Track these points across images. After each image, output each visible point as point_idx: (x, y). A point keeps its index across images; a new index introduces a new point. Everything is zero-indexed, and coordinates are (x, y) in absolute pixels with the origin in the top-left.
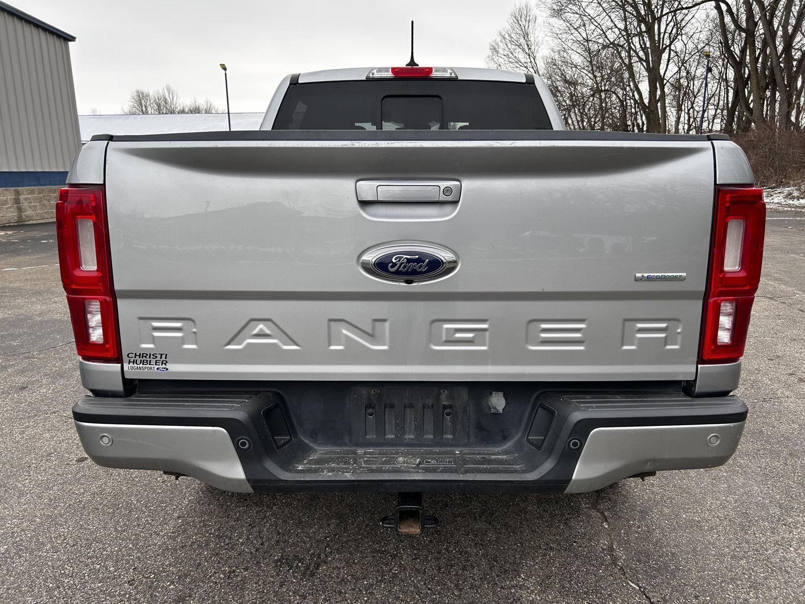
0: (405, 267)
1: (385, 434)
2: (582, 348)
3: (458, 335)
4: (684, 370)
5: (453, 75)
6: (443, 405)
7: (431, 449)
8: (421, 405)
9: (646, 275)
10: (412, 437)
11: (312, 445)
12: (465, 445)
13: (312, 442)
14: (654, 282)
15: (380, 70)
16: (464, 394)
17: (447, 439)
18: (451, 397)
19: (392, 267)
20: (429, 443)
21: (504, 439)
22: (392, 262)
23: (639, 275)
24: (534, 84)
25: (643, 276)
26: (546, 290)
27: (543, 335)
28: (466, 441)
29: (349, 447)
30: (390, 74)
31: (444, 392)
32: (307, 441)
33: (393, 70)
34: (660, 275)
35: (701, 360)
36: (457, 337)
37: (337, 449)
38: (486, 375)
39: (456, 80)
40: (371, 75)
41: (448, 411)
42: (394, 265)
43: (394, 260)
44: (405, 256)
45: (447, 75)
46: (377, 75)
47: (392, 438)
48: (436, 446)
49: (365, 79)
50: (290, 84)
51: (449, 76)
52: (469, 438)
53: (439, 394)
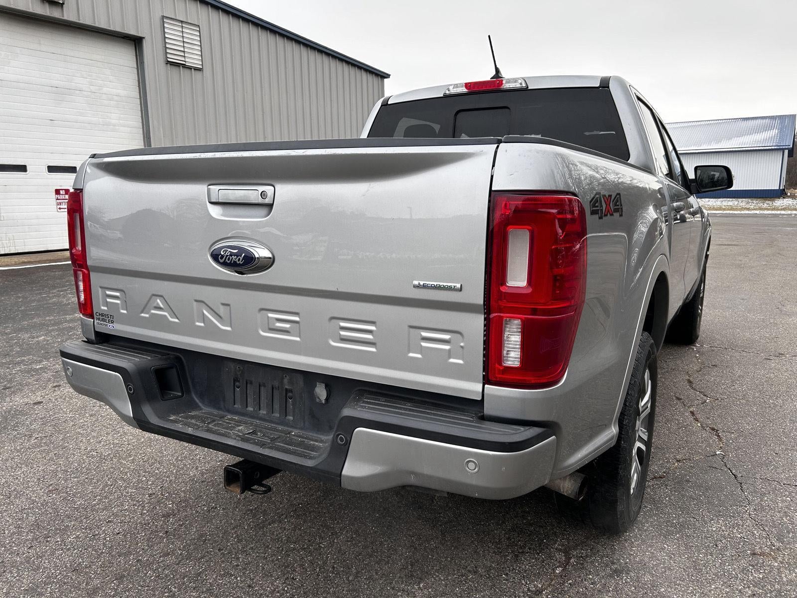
0: (229, 259)
1: (247, 407)
2: (373, 350)
3: (279, 325)
4: (472, 388)
5: (524, 85)
6: (286, 389)
7: (277, 426)
8: (270, 386)
9: (422, 283)
10: (265, 412)
11: (200, 404)
12: (302, 429)
13: (201, 402)
14: (429, 290)
15: (456, 86)
16: (301, 382)
17: (289, 420)
18: (291, 382)
19: (221, 258)
20: (276, 421)
21: (331, 430)
22: (221, 254)
23: (416, 283)
24: (608, 87)
25: (419, 284)
26: (340, 290)
27: (343, 333)
28: (302, 425)
29: (223, 411)
30: (464, 90)
31: (286, 376)
32: (197, 401)
33: (466, 84)
34: (435, 284)
35: (487, 380)
36: (277, 327)
37: (215, 412)
38: (299, 364)
39: (526, 90)
40: (447, 92)
41: (290, 394)
42: (222, 256)
43: (222, 253)
44: (229, 250)
45: (518, 85)
46: (453, 91)
47: (251, 411)
48: (282, 425)
49: (442, 96)
50: (382, 106)
51: (520, 86)
52: (304, 422)
53: (283, 379)
